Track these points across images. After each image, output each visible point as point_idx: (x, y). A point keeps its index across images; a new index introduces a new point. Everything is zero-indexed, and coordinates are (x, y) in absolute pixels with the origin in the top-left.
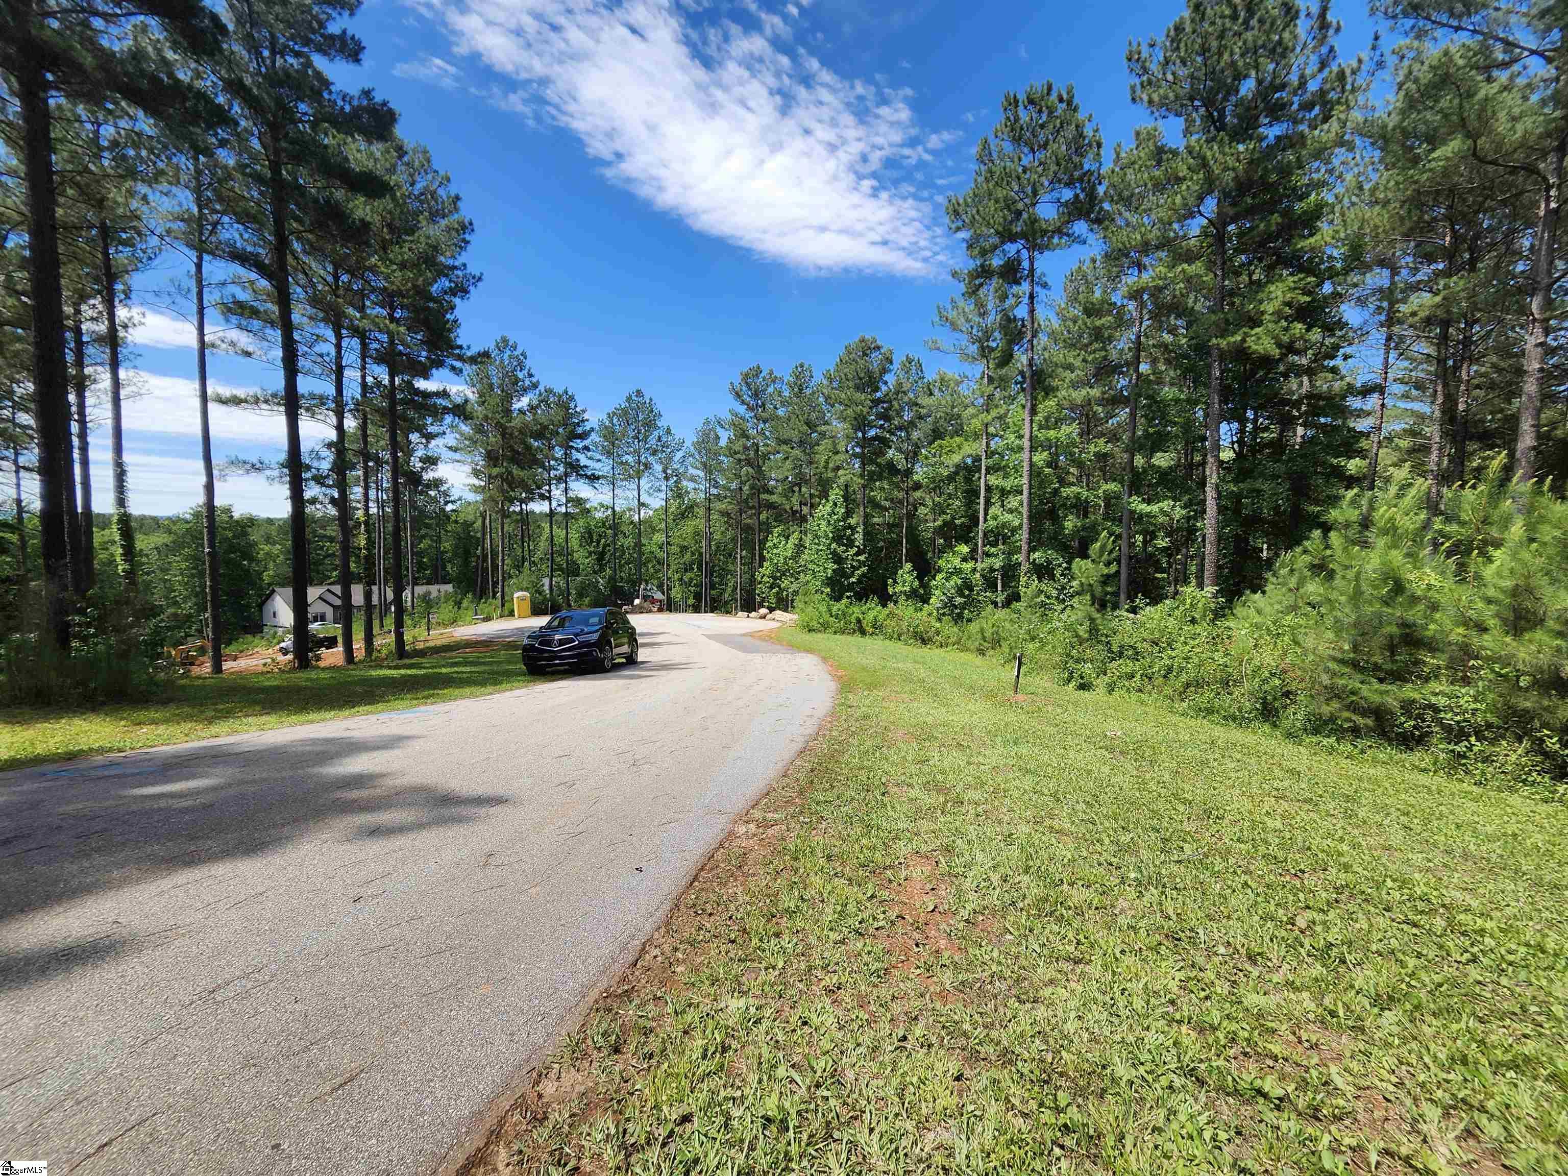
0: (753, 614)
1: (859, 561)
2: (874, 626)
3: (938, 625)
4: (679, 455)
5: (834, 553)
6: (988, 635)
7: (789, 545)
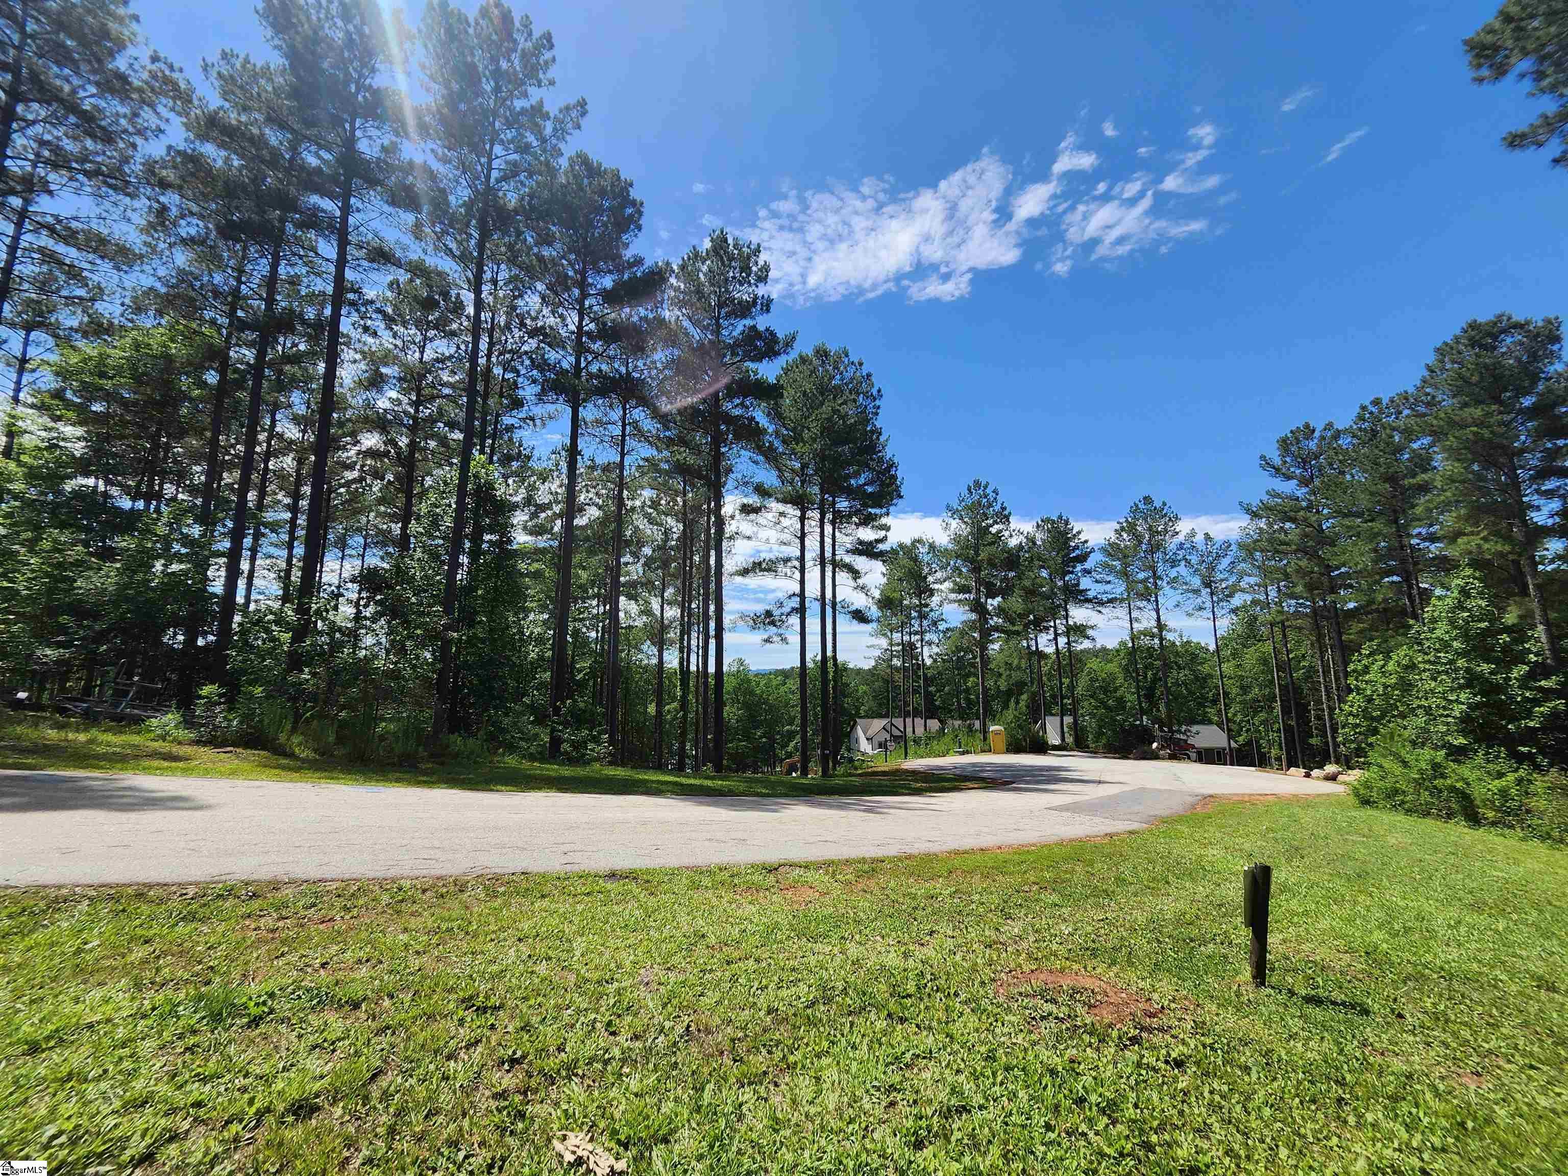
0: (1316, 773)
7: (1391, 666)
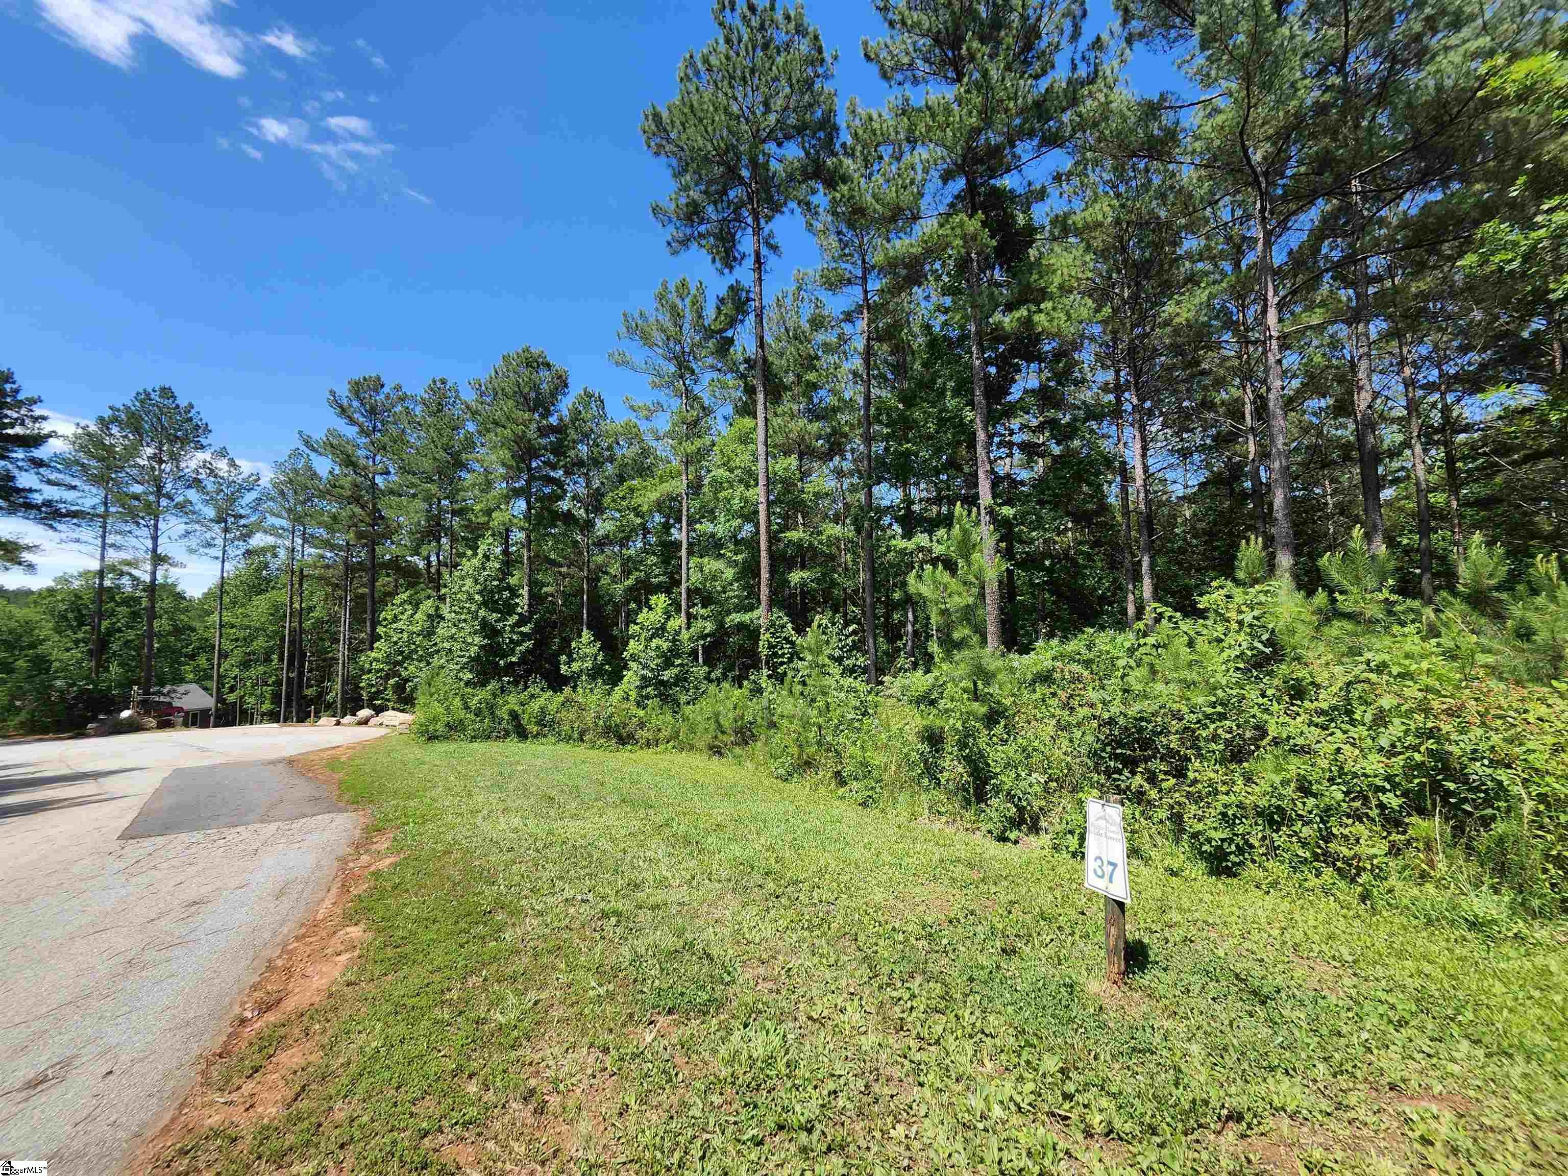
0: (348, 719)
1: (521, 633)
2: (540, 723)
3: (641, 713)
4: (250, 497)
5: (484, 624)
6: (726, 724)
7: (418, 616)
